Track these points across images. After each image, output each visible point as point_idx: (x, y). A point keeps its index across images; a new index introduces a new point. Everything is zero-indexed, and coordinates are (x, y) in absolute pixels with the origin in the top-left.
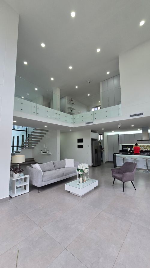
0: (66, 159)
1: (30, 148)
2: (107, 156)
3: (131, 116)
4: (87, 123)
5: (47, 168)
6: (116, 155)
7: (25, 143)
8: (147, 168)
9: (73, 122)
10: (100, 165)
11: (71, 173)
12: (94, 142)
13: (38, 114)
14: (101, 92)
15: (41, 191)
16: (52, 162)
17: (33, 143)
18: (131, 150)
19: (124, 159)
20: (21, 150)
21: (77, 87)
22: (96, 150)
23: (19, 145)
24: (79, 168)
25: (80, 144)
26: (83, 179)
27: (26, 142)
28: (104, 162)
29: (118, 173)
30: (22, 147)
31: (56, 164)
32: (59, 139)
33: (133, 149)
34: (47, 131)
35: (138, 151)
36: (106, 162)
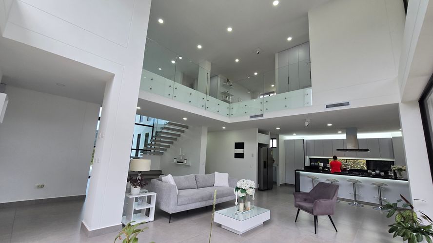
0: (216, 173)
1: (157, 153)
2: (283, 175)
3: (328, 106)
4: (252, 117)
5: (185, 184)
6: (300, 172)
7: (149, 145)
8: (355, 198)
9: (229, 115)
10: (272, 189)
11: (223, 195)
12: (262, 149)
13: (175, 97)
14: (277, 67)
15: (174, 221)
16: (193, 175)
17: (163, 146)
18: (324, 167)
19: (313, 180)
20: (142, 156)
21: (237, 60)
22: (265, 163)
23: (140, 148)
24: (238, 187)
25: (240, 151)
26: (244, 206)
27: (151, 143)
28: (278, 184)
29: (305, 200)
30: (145, 151)
31: (200, 180)
32: (204, 141)
33: (328, 166)
34: (187, 127)
35: (338, 169)
36: (282, 185)
